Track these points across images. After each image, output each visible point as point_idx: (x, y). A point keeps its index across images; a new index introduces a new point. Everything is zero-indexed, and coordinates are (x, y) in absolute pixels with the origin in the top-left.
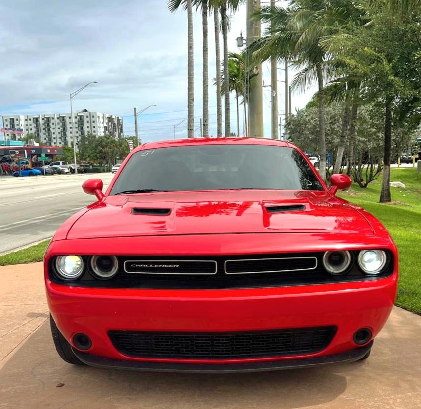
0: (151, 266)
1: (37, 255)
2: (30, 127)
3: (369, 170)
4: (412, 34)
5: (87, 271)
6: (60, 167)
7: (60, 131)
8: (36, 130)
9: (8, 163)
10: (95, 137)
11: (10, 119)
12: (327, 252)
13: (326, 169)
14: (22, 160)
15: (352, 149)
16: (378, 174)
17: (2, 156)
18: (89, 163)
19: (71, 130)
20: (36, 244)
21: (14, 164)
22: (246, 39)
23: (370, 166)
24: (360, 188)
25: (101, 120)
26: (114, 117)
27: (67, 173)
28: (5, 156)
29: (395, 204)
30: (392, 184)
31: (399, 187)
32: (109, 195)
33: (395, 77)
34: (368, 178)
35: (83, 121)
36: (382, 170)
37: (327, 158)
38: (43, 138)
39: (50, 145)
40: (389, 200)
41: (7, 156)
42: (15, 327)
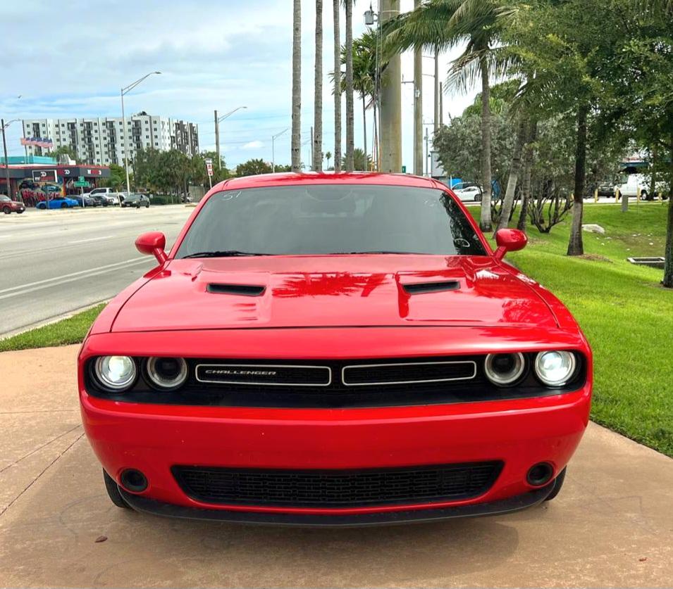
0: (235, 372)
1: (69, 334)
2: (63, 136)
3: (553, 206)
4: (617, 14)
5: (141, 378)
6: (106, 195)
7: (106, 142)
8: (71, 140)
9: (30, 190)
10: (157, 151)
11: (34, 124)
12: (489, 355)
13: (492, 205)
14: (50, 185)
15: (529, 178)
16: (566, 212)
17: (21, 179)
18: (148, 190)
19: (122, 141)
20: (70, 316)
21: (39, 191)
22: (377, 13)
23: (555, 201)
24: (540, 234)
25: (166, 127)
26: (184, 123)
27: (116, 204)
28: (25, 180)
29: (589, 258)
30: (585, 227)
31: (595, 232)
32: (173, 259)
33: (592, 78)
34: (552, 219)
35: (141, 128)
36: (572, 208)
37: (493, 189)
38: (82, 154)
39: (92, 163)
40: (581, 252)
41: (29, 179)
42: (36, 447)
